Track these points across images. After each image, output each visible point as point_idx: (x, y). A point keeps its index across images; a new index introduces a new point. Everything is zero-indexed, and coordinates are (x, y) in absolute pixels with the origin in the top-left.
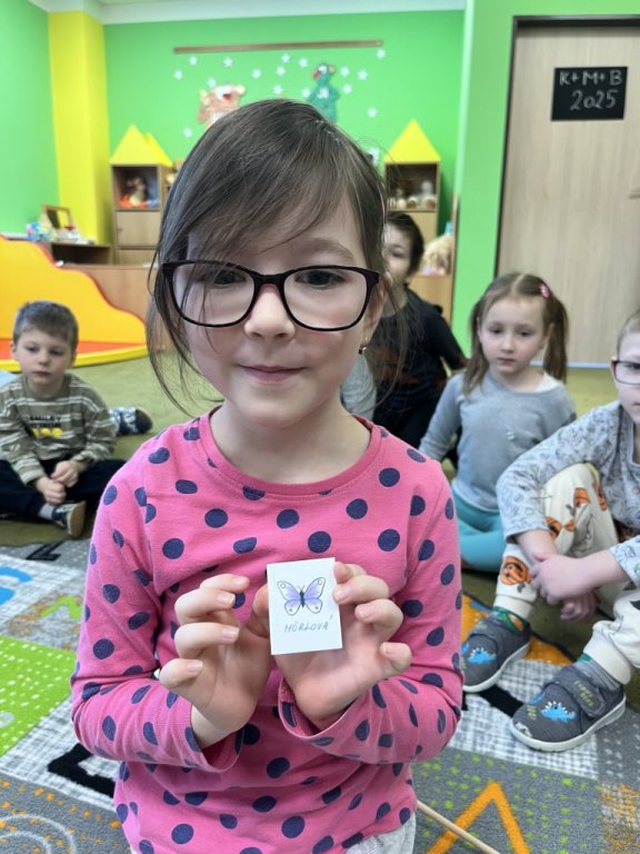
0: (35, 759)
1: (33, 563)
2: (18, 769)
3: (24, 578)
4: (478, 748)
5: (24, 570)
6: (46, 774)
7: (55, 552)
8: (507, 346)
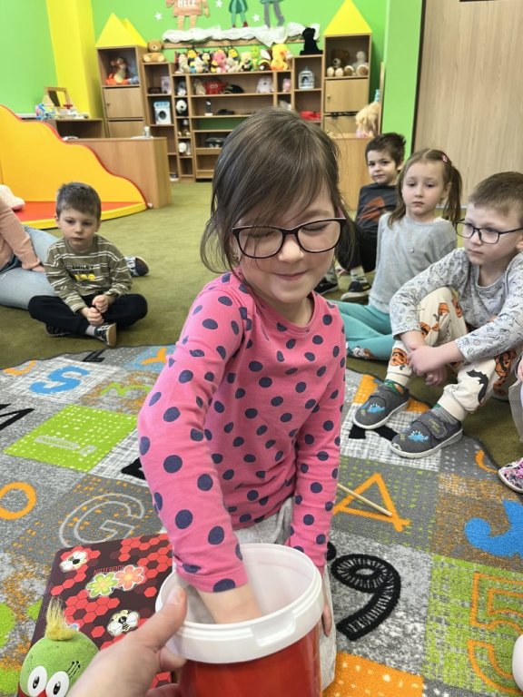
0: (113, 468)
1: (88, 364)
2: (104, 473)
3: (84, 373)
4: (370, 457)
5: (83, 368)
6: (121, 475)
7: (100, 356)
8: (418, 193)
